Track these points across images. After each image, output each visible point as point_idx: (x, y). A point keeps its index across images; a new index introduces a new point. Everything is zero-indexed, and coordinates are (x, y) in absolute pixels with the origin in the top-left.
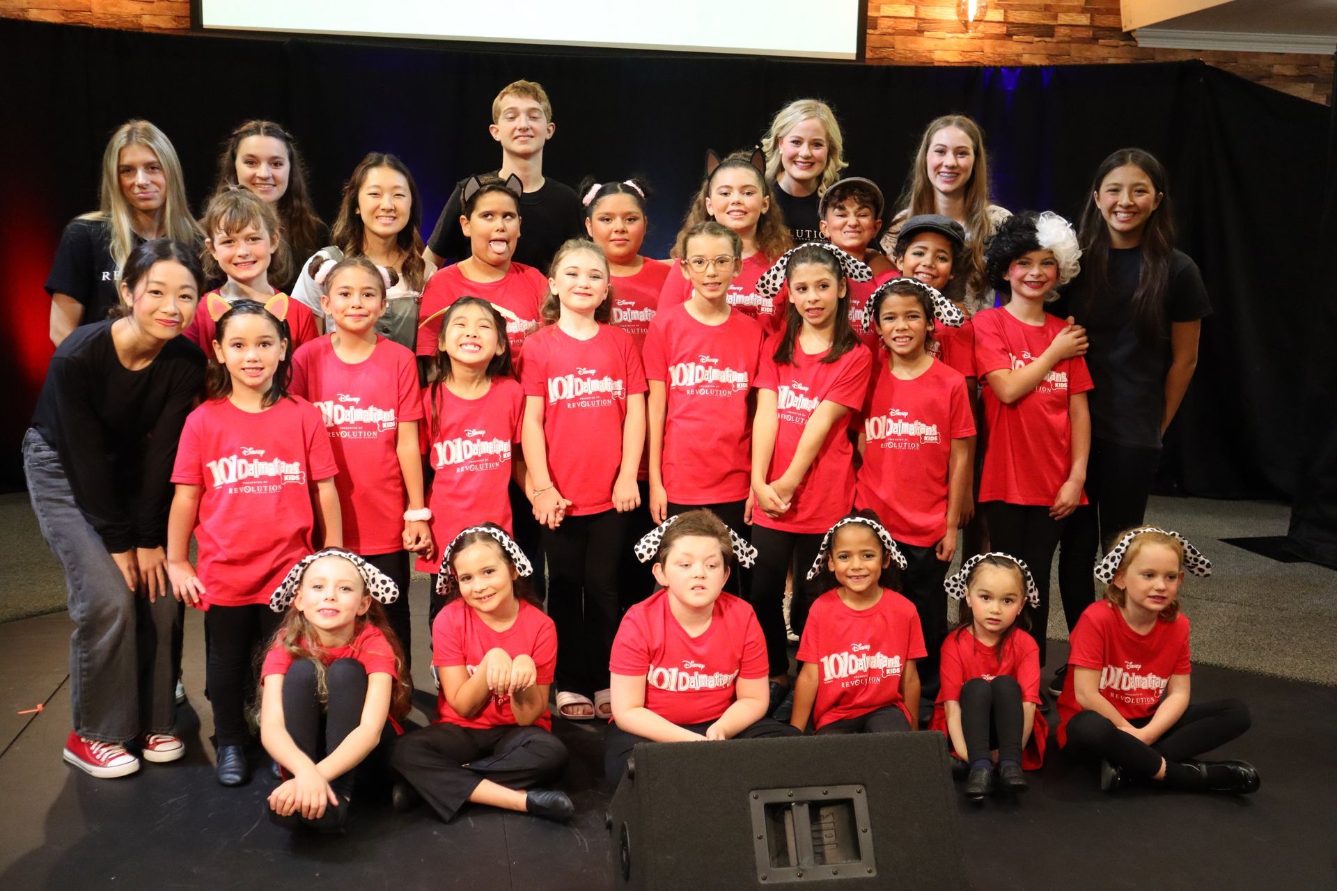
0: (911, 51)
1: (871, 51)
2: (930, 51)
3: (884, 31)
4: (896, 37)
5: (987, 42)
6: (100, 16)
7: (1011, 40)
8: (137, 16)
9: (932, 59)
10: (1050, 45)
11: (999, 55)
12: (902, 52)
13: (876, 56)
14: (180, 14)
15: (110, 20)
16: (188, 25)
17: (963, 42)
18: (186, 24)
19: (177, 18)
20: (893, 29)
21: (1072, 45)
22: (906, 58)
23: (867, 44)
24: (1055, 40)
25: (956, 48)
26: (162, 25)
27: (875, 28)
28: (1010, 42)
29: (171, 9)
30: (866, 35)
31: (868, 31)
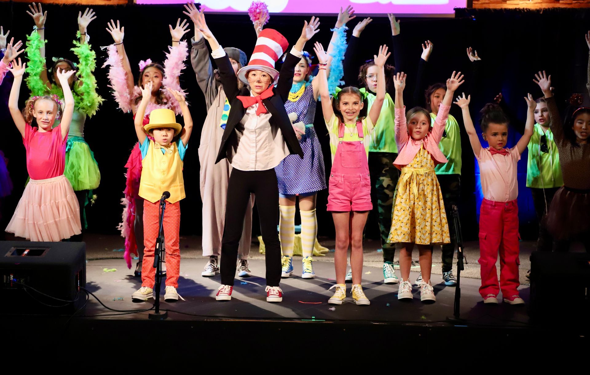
3: (483, 2)
17: (530, 5)
20: (489, 0)
24: (585, 2)
27: (478, 1)
30: (472, 4)
31: (474, 2)
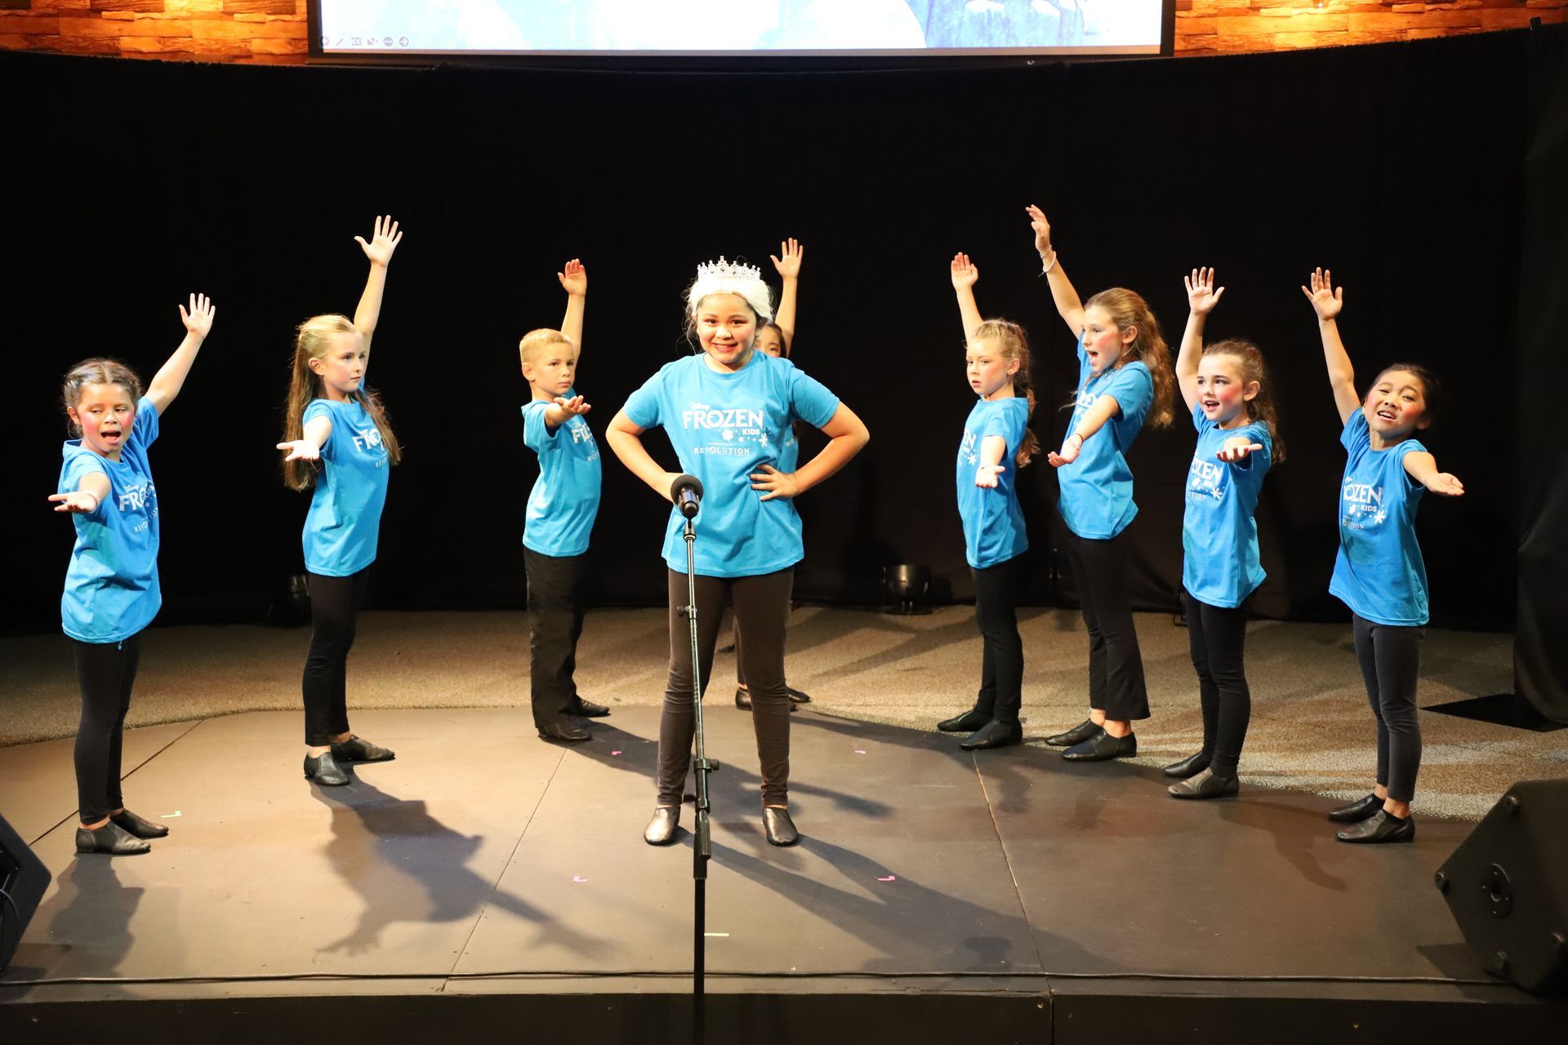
0: (1240, 36)
1: (1184, 40)
2: (1270, 35)
3: (1202, 12)
4: (1220, 19)
5: (1352, 16)
6: (205, 42)
7: (1391, 11)
8: (244, 40)
9: (1272, 45)
10: (1450, 15)
11: (1372, 33)
12: (1226, 38)
13: (1190, 47)
14: (298, 37)
15: (214, 47)
16: (306, 49)
17: (1317, 17)
18: (304, 47)
19: (293, 41)
20: (1215, 8)
21: (1486, 11)
22: (1234, 47)
23: (1177, 31)
24: (1459, 7)
25: (1309, 28)
26: (275, 51)
27: (1189, 8)
28: (1388, 15)
29: (286, 31)
30: (1174, 19)
31: (1178, 13)
